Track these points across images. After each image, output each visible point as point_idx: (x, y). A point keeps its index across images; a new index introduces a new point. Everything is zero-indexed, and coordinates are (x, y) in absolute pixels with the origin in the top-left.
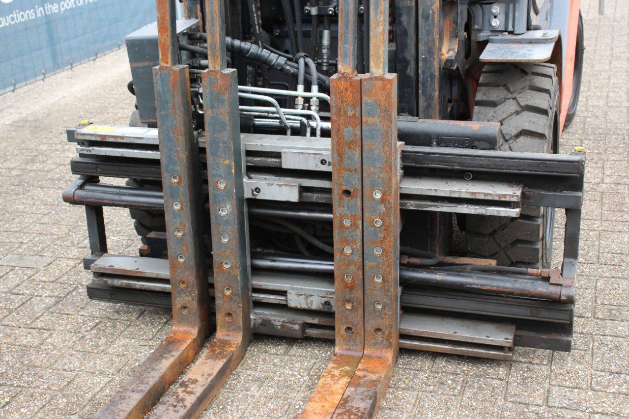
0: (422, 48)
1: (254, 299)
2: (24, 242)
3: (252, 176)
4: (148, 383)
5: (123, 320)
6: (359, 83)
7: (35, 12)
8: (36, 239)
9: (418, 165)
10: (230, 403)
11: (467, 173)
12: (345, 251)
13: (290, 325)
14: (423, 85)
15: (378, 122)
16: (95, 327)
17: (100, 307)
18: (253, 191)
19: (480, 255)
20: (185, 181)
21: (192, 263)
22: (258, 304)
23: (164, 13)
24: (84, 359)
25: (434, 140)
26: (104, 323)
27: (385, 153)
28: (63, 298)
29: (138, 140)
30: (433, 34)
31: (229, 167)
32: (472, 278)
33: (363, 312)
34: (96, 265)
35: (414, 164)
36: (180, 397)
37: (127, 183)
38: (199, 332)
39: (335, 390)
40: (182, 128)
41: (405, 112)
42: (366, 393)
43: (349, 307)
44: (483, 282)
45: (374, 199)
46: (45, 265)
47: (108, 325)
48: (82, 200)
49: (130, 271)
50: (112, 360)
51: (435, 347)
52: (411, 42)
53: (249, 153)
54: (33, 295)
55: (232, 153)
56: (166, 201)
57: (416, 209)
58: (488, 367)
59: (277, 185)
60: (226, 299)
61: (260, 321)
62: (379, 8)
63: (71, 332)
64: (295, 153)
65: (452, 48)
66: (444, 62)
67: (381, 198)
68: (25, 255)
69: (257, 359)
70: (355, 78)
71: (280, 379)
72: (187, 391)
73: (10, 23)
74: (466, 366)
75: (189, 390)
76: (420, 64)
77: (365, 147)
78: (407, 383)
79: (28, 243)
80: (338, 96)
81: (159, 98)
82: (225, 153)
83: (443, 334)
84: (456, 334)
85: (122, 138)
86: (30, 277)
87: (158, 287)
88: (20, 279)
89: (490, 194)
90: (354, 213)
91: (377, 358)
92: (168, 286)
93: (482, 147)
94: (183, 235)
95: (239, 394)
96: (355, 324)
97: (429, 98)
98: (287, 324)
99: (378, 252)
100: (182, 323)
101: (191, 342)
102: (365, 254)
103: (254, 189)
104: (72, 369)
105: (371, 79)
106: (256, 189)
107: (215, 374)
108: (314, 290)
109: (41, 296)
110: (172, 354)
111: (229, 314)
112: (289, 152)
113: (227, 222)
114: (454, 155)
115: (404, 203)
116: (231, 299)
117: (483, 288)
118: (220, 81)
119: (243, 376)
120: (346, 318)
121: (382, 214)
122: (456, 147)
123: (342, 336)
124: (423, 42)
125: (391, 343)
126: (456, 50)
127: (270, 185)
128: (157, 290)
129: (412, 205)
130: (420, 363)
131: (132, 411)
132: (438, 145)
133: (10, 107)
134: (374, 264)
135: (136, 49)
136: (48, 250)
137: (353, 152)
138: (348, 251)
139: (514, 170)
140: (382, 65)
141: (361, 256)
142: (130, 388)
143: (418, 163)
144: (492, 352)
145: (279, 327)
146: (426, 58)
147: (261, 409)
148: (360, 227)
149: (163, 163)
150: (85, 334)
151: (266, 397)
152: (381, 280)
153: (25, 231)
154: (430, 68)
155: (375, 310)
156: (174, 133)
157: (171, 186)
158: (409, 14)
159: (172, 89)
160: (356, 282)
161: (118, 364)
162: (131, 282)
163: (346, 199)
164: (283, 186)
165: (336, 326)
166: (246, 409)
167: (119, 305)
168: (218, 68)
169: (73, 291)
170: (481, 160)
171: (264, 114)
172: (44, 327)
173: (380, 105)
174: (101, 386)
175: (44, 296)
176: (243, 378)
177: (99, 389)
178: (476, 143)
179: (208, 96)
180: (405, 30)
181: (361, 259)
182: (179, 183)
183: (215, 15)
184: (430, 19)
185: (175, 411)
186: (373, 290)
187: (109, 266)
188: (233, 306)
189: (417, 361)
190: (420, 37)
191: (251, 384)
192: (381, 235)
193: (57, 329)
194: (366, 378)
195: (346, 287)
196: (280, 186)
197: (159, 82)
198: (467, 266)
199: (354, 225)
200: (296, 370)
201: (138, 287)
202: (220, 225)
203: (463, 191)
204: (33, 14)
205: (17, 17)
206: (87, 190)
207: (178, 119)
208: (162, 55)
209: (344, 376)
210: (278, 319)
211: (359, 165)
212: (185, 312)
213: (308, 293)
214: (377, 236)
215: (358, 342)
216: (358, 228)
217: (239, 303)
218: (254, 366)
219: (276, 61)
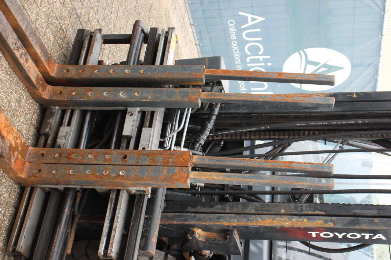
0: (202, 215)
1: (67, 110)
2: (112, 15)
3: (140, 114)
4: (30, 36)
5: (63, 44)
6: (187, 165)
7: (239, 64)
8: (112, 22)
9: (135, 203)
10: (10, 78)
11: (127, 231)
12: (91, 155)
13: (49, 127)
14: (181, 215)
15: (163, 174)
16: (62, 28)
17: (72, 36)
18: (131, 112)
19: (73, 249)
20: (141, 76)
21: (94, 76)
22: (64, 112)
23: (233, 73)
24: (46, 14)
25: (149, 216)
26: (63, 34)
27: (145, 177)
28: (79, 20)
29: (166, 59)
30: (209, 221)
31: (147, 98)
32: (63, 229)
33: (52, 163)
34: (98, 33)
35: (136, 201)
36: (19, 49)
37: (141, 61)
38: (52, 77)
39: (9, 135)
40: (171, 77)
41: (166, 205)
42: (5, 151)
43: (56, 155)
44: (60, 235)
45: (120, 171)
46: (98, 18)
47: (62, 35)
48: (136, 29)
49: (92, 49)
50: (43, 28)
51: (23, 207)
52: (206, 210)
53: (153, 113)
54: (83, 5)
55: (155, 100)
56: (131, 66)
57: (110, 198)
58: (4, 237)
59: (133, 125)
60: (70, 92)
61: (54, 111)
62: (226, 177)
63: (60, 15)
64: (151, 135)
65: (201, 237)
66: (193, 229)
67: (120, 174)
68: (105, 12)
69: (31, 106)
70: (189, 164)
71: (19, 113)
72: (22, 55)
73: (234, 48)
74: (7, 224)
75: (23, 56)
76: (193, 214)
77: (150, 167)
78: (4, 184)
79: (111, 16)
80: (180, 154)
81: (188, 67)
82: (154, 97)
83: (30, 211)
84: (29, 219)
85: (168, 51)
86: (93, 8)
87: (81, 62)
88: (92, 3)
89: (114, 239)
90: (113, 160)
91: (23, 169)
92: (82, 64)
93: (142, 242)
94: (110, 73)
95: (14, 86)
96: (46, 158)
97: (173, 219)
98: (50, 126)
99: (88, 172)
100: (59, 69)
101: (47, 71)
102: (88, 165)
103: (132, 113)
104: (42, 6)
105: (188, 172)
106: (132, 114)
107: (29, 74)
108: (68, 140)
109: (82, 9)
110: (43, 57)
111: (61, 93)
112: (151, 131)
113: (115, 95)
114: (139, 222)
115: (114, 192)
116: (70, 94)
117: (56, 235)
118: (195, 97)
119: (23, 93)
120: (50, 154)
121: (110, 175)
122: (143, 228)
123: (39, 151)
124: (205, 216)
125: (31, 177)
126: (199, 239)
127: (134, 121)
128: (79, 61)
129: (113, 196)
130: (13, 197)
131: (17, 21)
132: (146, 219)
133: (187, 44)
134: (81, 170)
135: (215, 61)
136: (106, 25)
137: (148, 161)
138: (90, 156)
139: (126, 255)
140: (195, 177)
141: (87, 163)
142: (29, 26)
143: (136, 203)
144: (14, 239)
145: (48, 121)
146: (196, 217)
147: (4, 94)
148: (104, 163)
149: (153, 67)
150: (59, 21)
151: (10, 100)
152: (70, 173)
153: (118, 18)
154: (190, 219)
155: (52, 170)
156: (168, 73)
157: (140, 69)
158: (222, 209)
159: (192, 73)
160: (71, 160)
161: (40, 30)
162: (86, 49)
163: (122, 156)
164: (132, 128)
165: (46, 148)
166: (5, 86)
167: (72, 47)
168: (202, 96)
169: (82, 26)
170: (134, 237)
171: (173, 127)
172: (65, 2)
173: (173, 176)
174: (30, 16)
175: (82, 10)
176: (23, 92)
177: (29, 14)
178: (144, 239)
179: (187, 91)
180: (213, 207)
181: (85, 163)
182: (140, 73)
183: (229, 97)
184: (218, 220)
185: (13, 43)
186: (65, 169)
187: (96, 39)
188: (66, 95)
189: (15, 196)
190: (209, 214)
191: (18, 95)
192: (98, 174)
193: (63, 8)
194: (13, 156)
195: (69, 155)
196: (133, 126)
197: (197, 68)
198: (70, 231)
199: (106, 160)
200: (22, 125)
201: (82, 52)
202: (114, 92)
203: (118, 224)
204: (238, 63)
205: (237, 53)
206: (141, 34)
207: (176, 75)
208: (211, 70)
209: (16, 144)
210: (54, 121)
211: (140, 164)
212: (65, 71)
213: (67, 137)
214: (98, 172)
215: (34, 159)
216: (104, 162)
217: (67, 98)
218: (28, 102)
219: (202, 138)
